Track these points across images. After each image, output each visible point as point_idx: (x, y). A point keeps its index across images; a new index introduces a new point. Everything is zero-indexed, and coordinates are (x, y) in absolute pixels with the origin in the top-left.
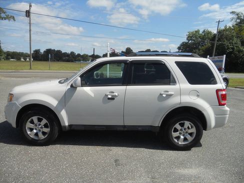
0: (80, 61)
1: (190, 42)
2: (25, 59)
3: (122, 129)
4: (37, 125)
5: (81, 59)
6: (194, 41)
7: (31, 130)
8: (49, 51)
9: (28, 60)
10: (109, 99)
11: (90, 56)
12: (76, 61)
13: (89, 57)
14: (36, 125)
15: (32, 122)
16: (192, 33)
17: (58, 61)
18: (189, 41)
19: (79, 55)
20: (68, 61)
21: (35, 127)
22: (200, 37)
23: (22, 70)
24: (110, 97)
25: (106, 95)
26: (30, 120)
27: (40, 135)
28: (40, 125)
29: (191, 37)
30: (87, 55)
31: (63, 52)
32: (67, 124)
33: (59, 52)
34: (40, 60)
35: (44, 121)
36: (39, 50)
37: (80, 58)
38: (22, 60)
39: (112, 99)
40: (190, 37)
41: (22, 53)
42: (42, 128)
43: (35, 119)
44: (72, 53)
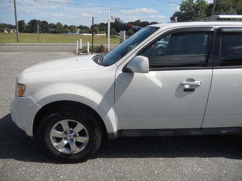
0: (68, 32)
1: (183, 12)
2: (9, 32)
3: (198, 133)
4: (68, 132)
5: (69, 31)
6: (187, 10)
7: (58, 140)
8: (34, 23)
9: (12, 32)
10: (186, 90)
11: (78, 27)
12: (63, 32)
13: (77, 29)
14: (66, 133)
15: (60, 128)
16: (186, 2)
17: (45, 33)
18: (182, 10)
19: (66, 26)
20: (54, 32)
21: (65, 136)
22: (193, 7)
23: (9, 42)
24: (187, 87)
25: (182, 85)
26: (56, 125)
27: (73, 147)
28: (71, 132)
29: (185, 7)
30: (75, 27)
31: (49, 23)
32: (115, 130)
33: (45, 23)
34: (26, 32)
35: (80, 127)
36: (23, 21)
37: (67, 29)
38: (6, 32)
39: (191, 90)
40: (183, 7)
41: (5, 24)
42: (75, 136)
43: (64, 123)
44: (59, 24)
